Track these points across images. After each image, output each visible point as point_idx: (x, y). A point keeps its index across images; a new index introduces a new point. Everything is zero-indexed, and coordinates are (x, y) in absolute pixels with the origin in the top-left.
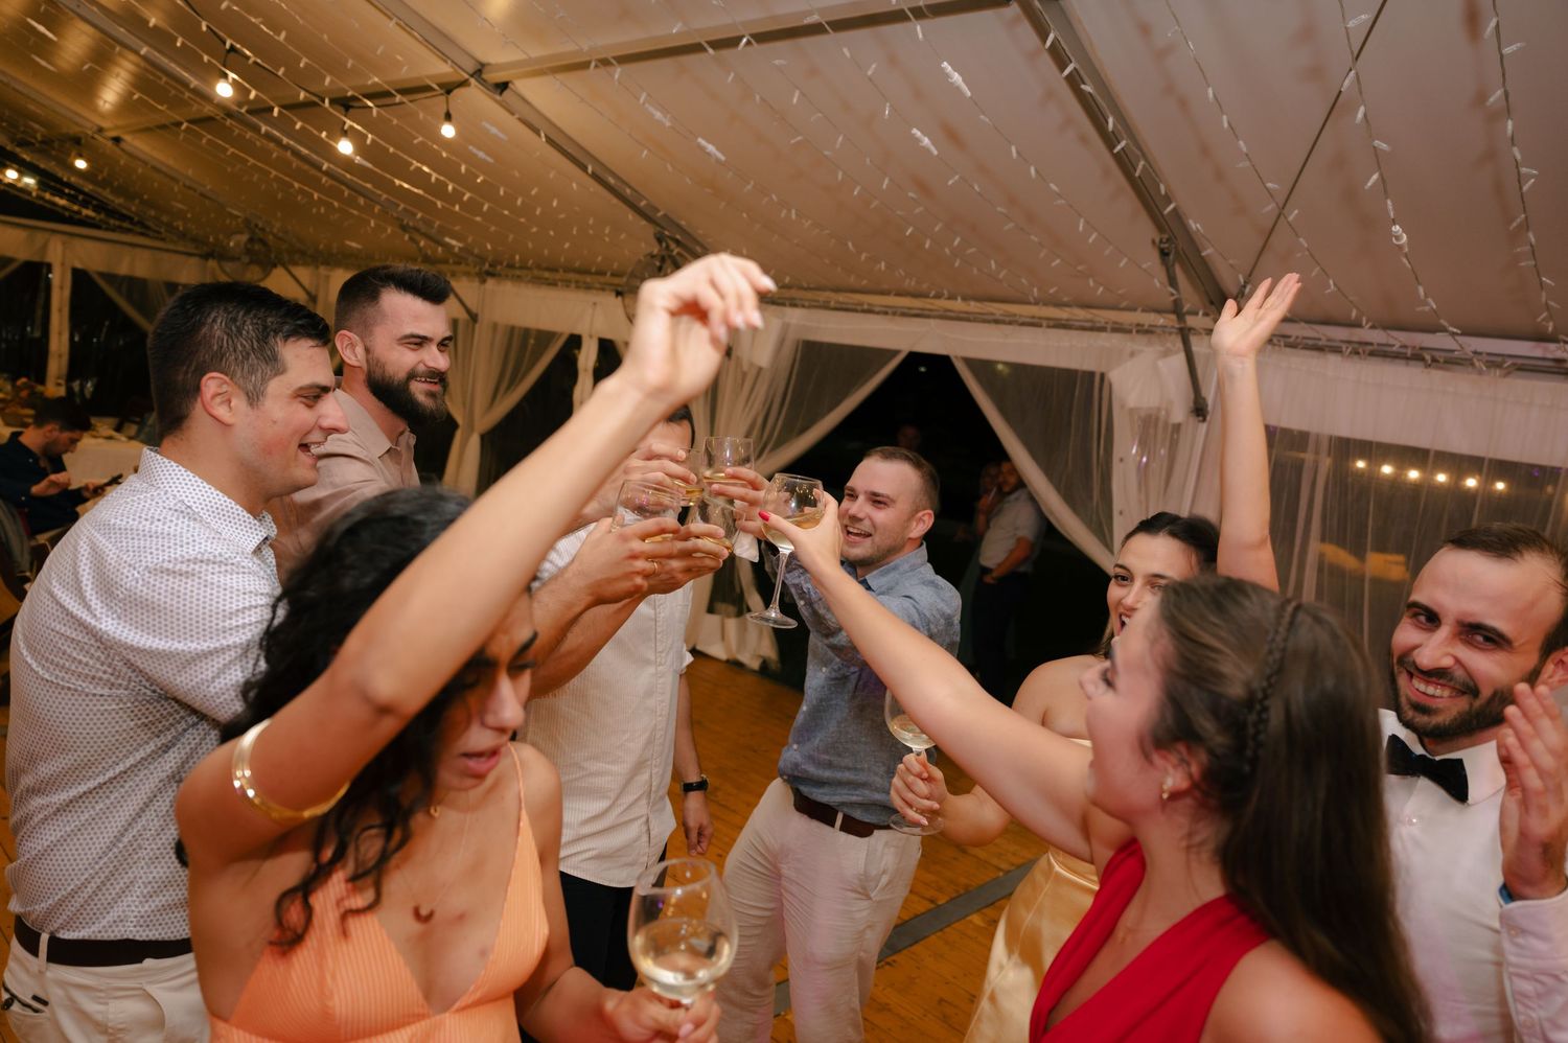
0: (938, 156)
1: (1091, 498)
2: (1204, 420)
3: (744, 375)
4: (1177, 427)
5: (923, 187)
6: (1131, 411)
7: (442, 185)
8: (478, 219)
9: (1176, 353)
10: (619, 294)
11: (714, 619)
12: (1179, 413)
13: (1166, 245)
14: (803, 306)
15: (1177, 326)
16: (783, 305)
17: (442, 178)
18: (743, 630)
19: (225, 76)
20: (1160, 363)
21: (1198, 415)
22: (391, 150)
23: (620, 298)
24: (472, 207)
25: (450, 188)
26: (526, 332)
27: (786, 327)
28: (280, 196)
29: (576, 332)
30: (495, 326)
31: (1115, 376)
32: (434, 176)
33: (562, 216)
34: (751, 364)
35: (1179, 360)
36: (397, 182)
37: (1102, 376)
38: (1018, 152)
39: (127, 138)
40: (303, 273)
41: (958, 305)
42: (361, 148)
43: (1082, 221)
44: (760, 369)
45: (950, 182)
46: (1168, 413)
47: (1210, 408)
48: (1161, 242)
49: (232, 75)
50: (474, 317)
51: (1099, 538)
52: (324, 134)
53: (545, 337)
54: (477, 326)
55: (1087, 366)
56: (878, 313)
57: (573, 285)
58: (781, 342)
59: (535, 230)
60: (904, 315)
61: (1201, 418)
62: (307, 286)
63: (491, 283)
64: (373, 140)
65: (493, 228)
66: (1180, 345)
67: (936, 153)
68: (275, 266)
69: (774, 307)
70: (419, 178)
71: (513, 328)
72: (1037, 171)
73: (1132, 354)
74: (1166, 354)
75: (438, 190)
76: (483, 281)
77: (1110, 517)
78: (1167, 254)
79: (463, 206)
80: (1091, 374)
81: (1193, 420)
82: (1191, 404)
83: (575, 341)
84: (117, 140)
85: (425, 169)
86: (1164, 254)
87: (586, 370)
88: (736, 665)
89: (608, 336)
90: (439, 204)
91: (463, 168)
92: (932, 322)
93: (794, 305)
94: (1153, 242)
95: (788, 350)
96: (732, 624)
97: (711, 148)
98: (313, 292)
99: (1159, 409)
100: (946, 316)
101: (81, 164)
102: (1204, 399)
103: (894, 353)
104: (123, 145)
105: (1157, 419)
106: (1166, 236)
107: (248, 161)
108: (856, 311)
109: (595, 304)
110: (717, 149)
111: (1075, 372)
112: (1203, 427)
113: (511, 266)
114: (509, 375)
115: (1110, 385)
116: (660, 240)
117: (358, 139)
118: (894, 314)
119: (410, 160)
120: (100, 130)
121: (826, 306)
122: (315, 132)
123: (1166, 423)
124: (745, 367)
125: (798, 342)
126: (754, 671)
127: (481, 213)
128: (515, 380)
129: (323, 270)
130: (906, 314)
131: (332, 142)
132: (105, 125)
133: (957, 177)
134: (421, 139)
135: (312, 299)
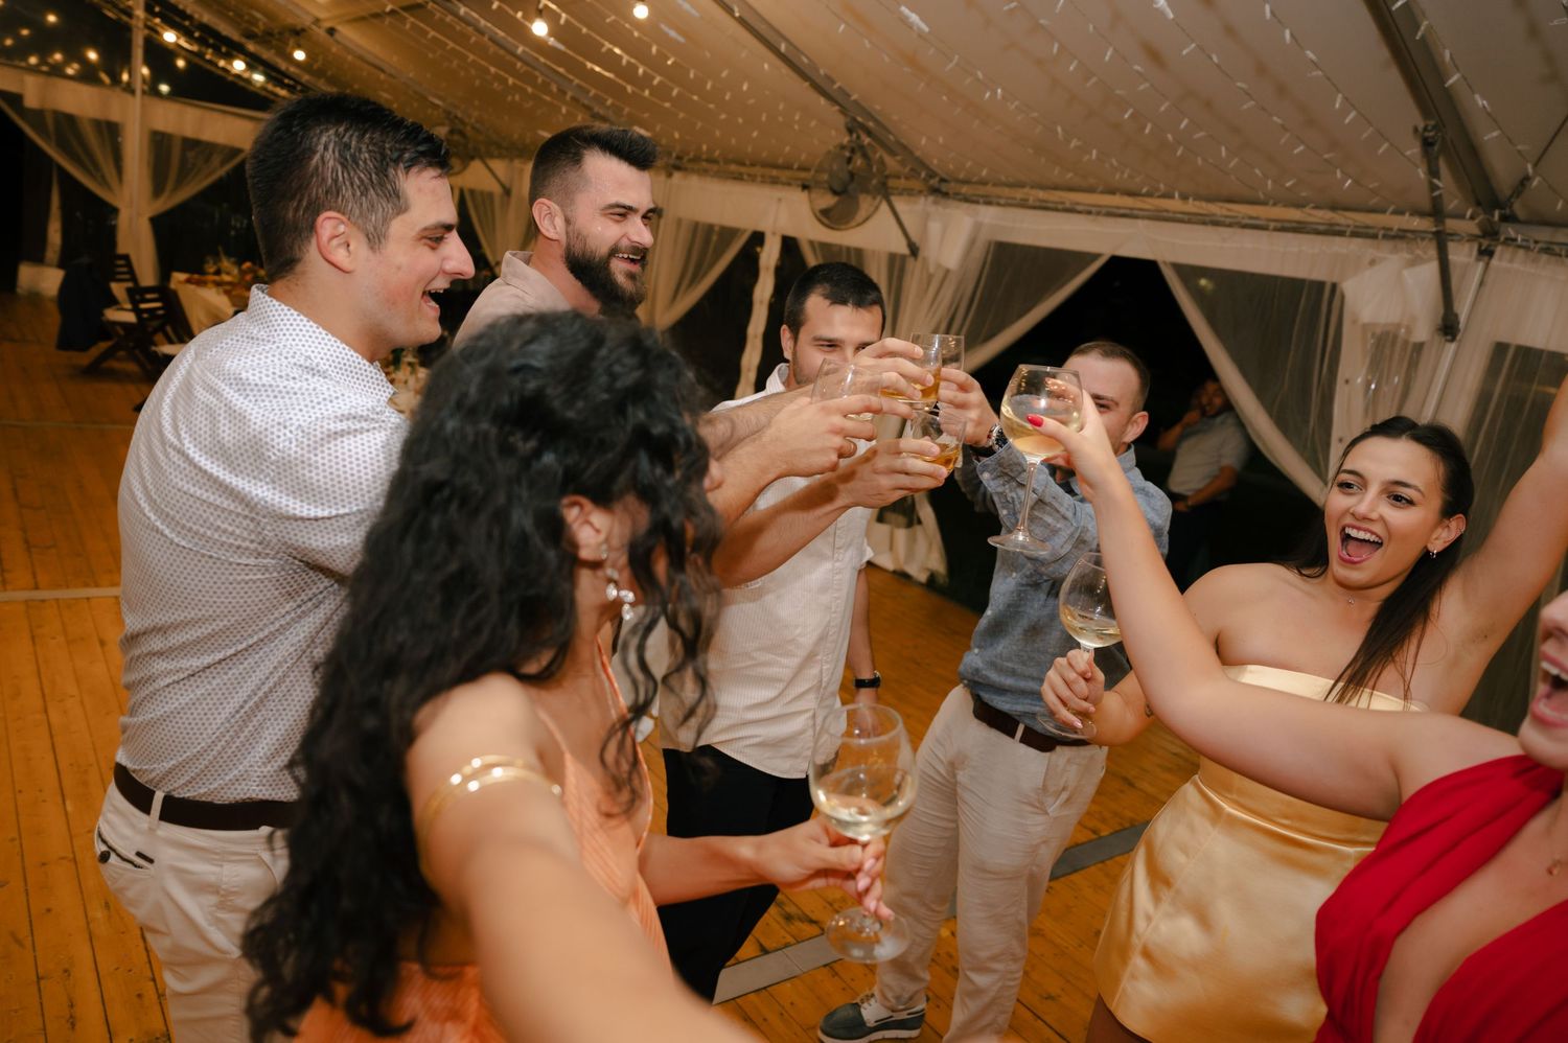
0: (1173, 19)
1: (1307, 422)
2: (1453, 340)
3: (930, 277)
4: (1419, 347)
5: (1154, 56)
6: (1365, 327)
7: (632, 68)
8: (667, 105)
9: (1429, 260)
10: (805, 187)
11: (884, 528)
12: (1423, 332)
13: (1431, 134)
14: (999, 204)
15: (1434, 229)
16: (977, 202)
17: (633, 61)
18: (912, 541)
20: (1406, 273)
21: (1446, 334)
22: (584, 30)
23: (806, 193)
24: (661, 92)
25: (641, 71)
26: (710, 227)
27: (978, 227)
28: (477, 82)
29: (760, 228)
30: (679, 222)
31: (1349, 287)
32: (626, 59)
33: (752, 101)
34: (939, 266)
35: (1430, 270)
36: (589, 65)
37: (1334, 286)
38: (1272, 12)
39: (339, 28)
40: (499, 166)
41: (1175, 205)
42: (555, 29)
43: (1340, 96)
44: (948, 271)
45: (1184, 52)
46: (1409, 330)
47: (1461, 326)
48: (1425, 129)
51: (1313, 469)
52: (519, 15)
53: (729, 234)
54: (662, 222)
55: (1317, 274)
56: (1080, 212)
57: (759, 179)
58: (972, 242)
59: (723, 116)
60: (1110, 214)
61: (1449, 338)
62: (502, 179)
63: (677, 175)
64: (567, 21)
65: (681, 115)
66: (1433, 252)
67: (1171, 16)
68: (472, 158)
69: (965, 205)
70: (610, 61)
71: (697, 224)
72: (1292, 35)
73: (1372, 263)
74: (1412, 263)
75: (628, 73)
76: (670, 175)
77: (1328, 445)
78: (1431, 144)
79: (653, 91)
80: (1321, 285)
81: (1438, 338)
82: (1439, 321)
83: (758, 238)
84: (331, 31)
85: (617, 51)
86: (1427, 144)
87: (767, 269)
88: (902, 576)
89: (791, 233)
90: (629, 89)
91: (654, 49)
92: (1140, 222)
93: (989, 203)
94: (1416, 130)
95: (978, 253)
96: (901, 534)
97: (914, 18)
98: (507, 185)
99: (1399, 326)
100: (1159, 216)
101: (300, 55)
102: (1456, 316)
103: (1095, 256)
104: (337, 36)
105: (1395, 337)
106: (1432, 123)
107: (447, 45)
108: (1057, 210)
109: (780, 200)
110: (921, 19)
111: (1302, 282)
112: (1452, 347)
113: (696, 159)
114: (691, 271)
115: (1343, 297)
116: (850, 131)
117: (552, 20)
118: (1098, 214)
119: (602, 41)
120: (317, 21)
121: (1024, 205)
122: (511, 12)
123: (1406, 342)
124: (932, 269)
125: (990, 243)
126: (921, 584)
127: (669, 98)
128: (696, 277)
130: (1112, 213)
131: (527, 23)
132: (322, 15)
133: (1193, 45)
134: (613, 17)
135: (507, 192)
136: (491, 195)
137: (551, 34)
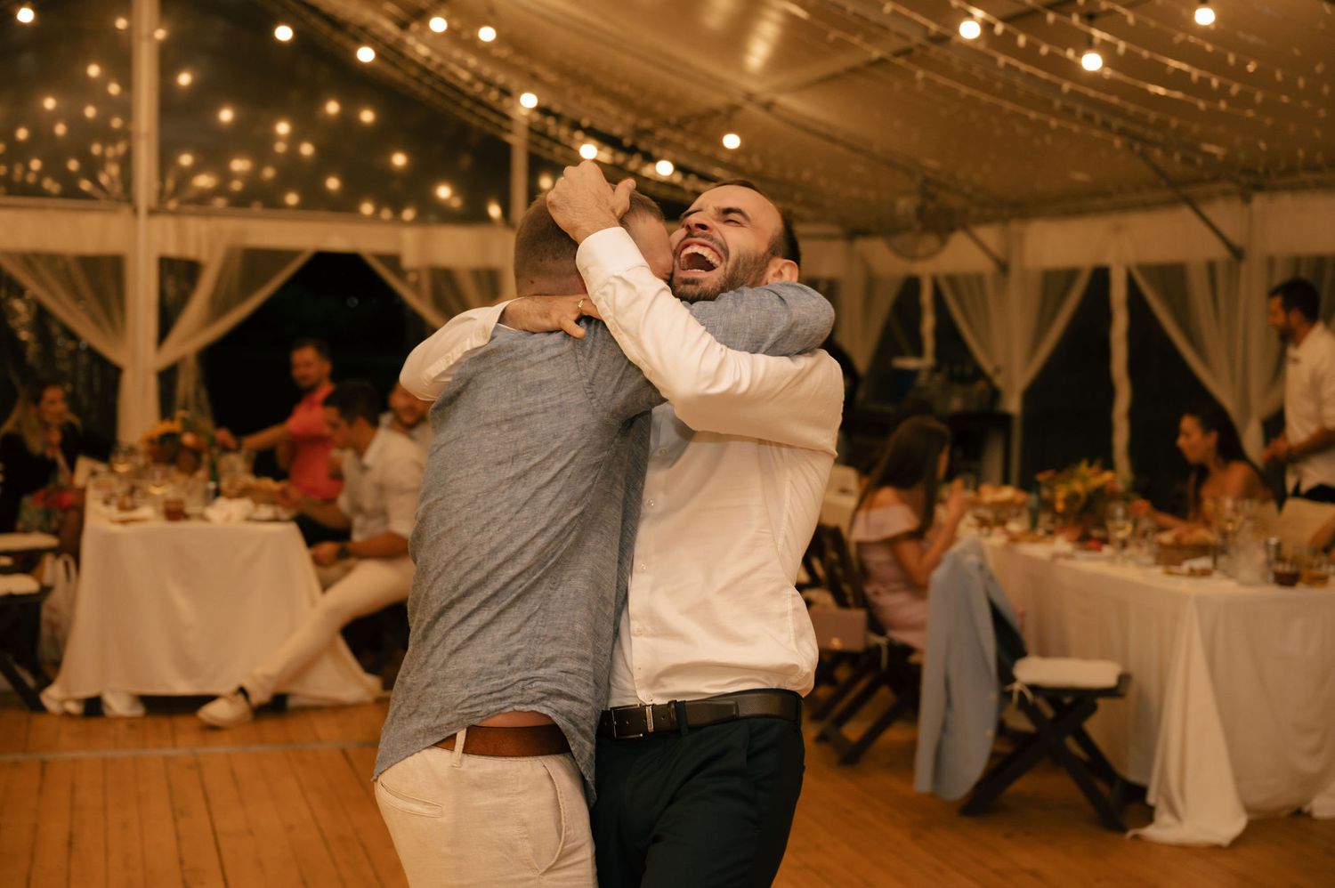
7: (1204, 82)
8: (1250, 113)
17: (1205, 74)
19: (970, 16)
22: (1145, 54)
24: (1244, 100)
25: (1215, 83)
30: (1270, 261)
32: (1196, 74)
36: (1150, 89)
39: (782, 100)
40: (989, 234)
42: (1111, 58)
49: (979, 13)
50: (1237, 253)
52: (1068, 52)
54: (1244, 267)
62: (995, 251)
63: (1259, 201)
64: (1126, 50)
65: (1268, 121)
68: (953, 230)
75: (1202, 89)
76: (1247, 199)
79: (1231, 101)
84: (769, 105)
85: (1185, 67)
90: (1202, 105)
91: (1231, 58)
98: (1004, 259)
101: (732, 141)
104: (777, 109)
113: (1291, 170)
117: (1107, 50)
120: (750, 97)
122: (1061, 53)
127: (1251, 106)
129: (1015, 226)
135: (1003, 267)
136: (980, 278)
137: (1107, 64)
